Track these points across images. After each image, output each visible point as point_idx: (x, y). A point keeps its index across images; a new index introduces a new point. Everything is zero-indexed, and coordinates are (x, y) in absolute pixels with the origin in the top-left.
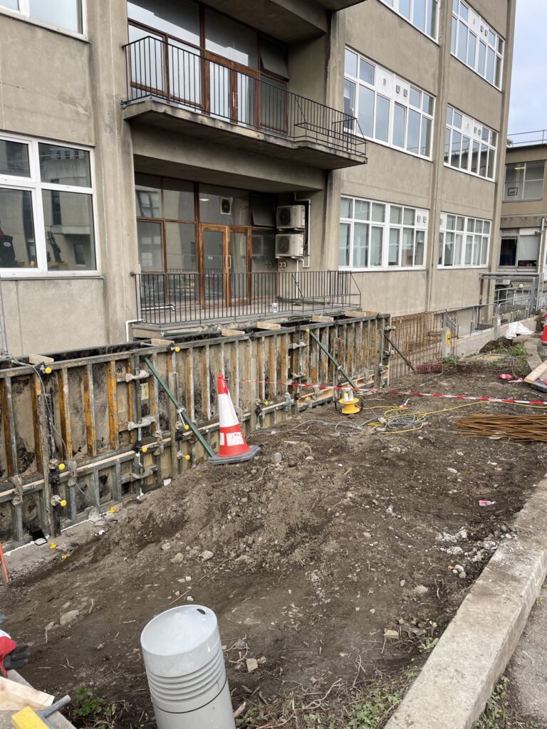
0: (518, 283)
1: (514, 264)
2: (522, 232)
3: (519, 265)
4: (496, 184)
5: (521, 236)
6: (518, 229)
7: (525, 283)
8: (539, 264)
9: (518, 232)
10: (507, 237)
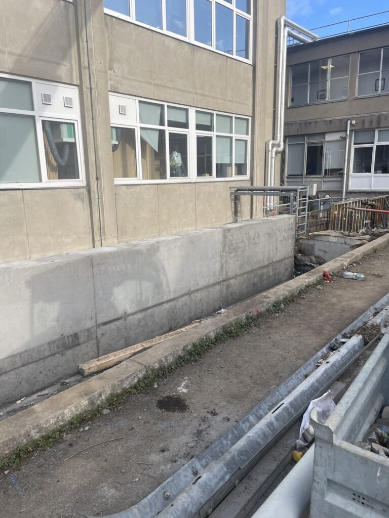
0: (324, 194)
1: (320, 173)
2: (329, 137)
3: (325, 174)
4: (254, 66)
5: (327, 142)
6: (324, 134)
7: (331, 194)
8: (345, 173)
9: (324, 138)
10: (312, 143)
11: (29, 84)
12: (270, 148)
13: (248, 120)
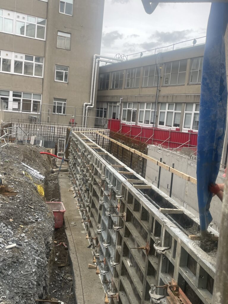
12: (84, 106)
13: (41, 95)
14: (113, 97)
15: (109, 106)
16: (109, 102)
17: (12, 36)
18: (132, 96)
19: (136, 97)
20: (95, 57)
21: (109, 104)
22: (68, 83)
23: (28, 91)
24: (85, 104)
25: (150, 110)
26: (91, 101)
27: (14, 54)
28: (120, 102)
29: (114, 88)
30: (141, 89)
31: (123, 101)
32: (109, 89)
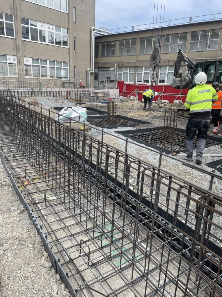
4: (69, 48)
9: (110, 69)
11: (6, 56)
12: (88, 71)
13: (68, 63)
14: (105, 63)
15: (101, 70)
16: (100, 67)
17: (45, 8)
18: (128, 62)
19: (133, 62)
20: (92, 30)
21: (100, 69)
22: (76, 52)
23: (60, 60)
24: (88, 69)
25: (150, 72)
26: (92, 67)
27: (47, 25)
28: (115, 67)
29: (106, 56)
30: (138, 56)
31: (118, 66)
32: (99, 57)
